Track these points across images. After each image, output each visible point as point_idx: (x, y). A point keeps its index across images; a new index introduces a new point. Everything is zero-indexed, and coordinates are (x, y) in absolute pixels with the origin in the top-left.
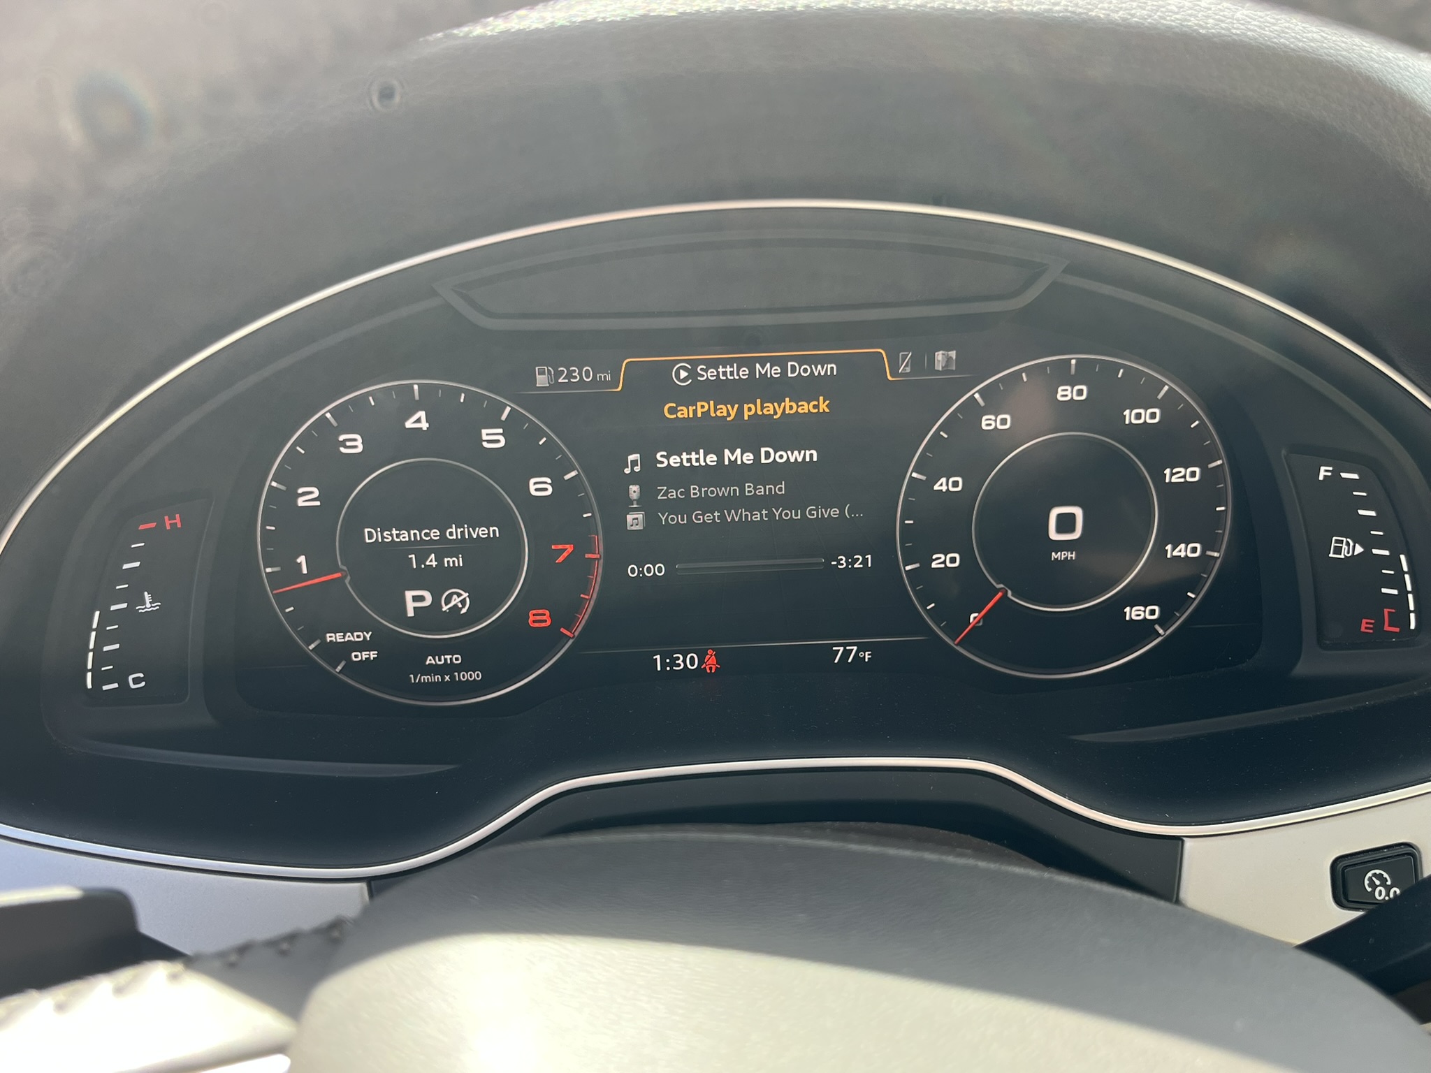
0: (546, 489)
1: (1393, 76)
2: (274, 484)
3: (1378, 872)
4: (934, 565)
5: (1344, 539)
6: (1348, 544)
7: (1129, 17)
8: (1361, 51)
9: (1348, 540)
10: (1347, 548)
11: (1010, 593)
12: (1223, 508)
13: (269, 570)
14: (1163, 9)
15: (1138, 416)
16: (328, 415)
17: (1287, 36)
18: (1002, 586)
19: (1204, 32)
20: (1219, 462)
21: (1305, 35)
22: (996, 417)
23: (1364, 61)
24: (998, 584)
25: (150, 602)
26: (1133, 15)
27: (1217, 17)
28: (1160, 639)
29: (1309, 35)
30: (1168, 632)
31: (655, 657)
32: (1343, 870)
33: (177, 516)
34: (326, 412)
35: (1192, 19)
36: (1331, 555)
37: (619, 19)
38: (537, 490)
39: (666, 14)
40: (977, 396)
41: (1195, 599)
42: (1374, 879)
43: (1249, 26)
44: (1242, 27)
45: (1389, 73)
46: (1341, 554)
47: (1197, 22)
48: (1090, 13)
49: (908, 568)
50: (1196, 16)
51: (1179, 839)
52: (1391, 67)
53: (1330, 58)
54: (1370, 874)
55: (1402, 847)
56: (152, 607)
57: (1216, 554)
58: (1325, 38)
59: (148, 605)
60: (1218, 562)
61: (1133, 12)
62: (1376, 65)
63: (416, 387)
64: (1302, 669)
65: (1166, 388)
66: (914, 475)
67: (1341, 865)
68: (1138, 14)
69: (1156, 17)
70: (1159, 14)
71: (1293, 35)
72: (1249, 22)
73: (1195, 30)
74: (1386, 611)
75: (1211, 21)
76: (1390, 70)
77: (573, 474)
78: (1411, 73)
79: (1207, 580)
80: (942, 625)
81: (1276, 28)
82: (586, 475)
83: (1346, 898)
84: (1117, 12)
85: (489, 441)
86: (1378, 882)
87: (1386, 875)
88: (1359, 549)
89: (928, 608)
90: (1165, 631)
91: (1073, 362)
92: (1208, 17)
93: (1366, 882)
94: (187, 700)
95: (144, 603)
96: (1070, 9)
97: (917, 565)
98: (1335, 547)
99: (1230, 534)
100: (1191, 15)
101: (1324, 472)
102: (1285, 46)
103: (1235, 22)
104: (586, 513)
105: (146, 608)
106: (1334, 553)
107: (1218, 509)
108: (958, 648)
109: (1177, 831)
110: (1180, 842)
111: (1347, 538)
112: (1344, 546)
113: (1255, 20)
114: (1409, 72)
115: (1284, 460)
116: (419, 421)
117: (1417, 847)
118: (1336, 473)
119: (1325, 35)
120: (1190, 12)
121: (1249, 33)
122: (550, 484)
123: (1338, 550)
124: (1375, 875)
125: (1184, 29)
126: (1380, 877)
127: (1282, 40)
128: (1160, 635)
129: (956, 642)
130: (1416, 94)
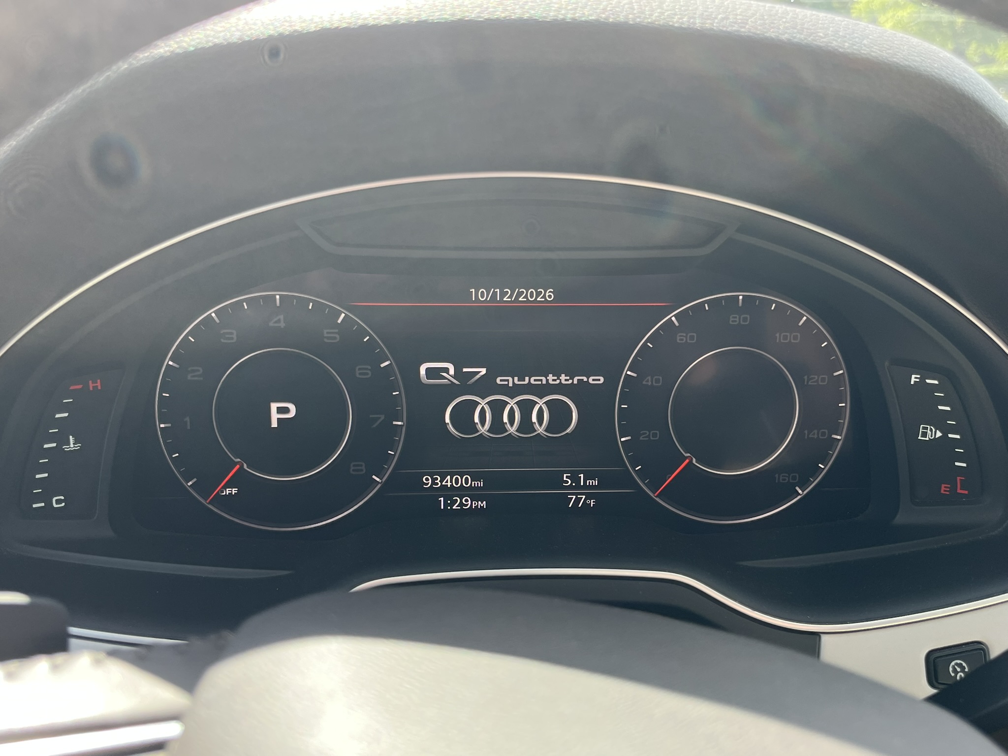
0: (367, 374)
1: (969, 88)
2: (171, 363)
3: (959, 661)
4: (641, 438)
5: (929, 427)
6: (931, 430)
7: (792, 38)
8: (948, 71)
9: (932, 427)
10: (930, 433)
11: (694, 460)
12: (844, 405)
13: (162, 426)
14: (814, 35)
15: (785, 337)
16: (213, 315)
17: (898, 57)
18: (689, 455)
19: (842, 51)
20: (841, 372)
21: (909, 57)
22: (687, 335)
23: (949, 77)
24: (686, 453)
25: (74, 444)
26: (795, 37)
27: (851, 42)
28: (799, 497)
29: (912, 57)
30: (805, 492)
31: (439, 499)
32: (934, 661)
33: (99, 381)
34: (212, 312)
35: (834, 42)
36: (919, 438)
37: (443, 21)
38: (360, 374)
39: (476, 19)
40: (673, 319)
41: (824, 469)
42: (956, 667)
43: (872, 49)
44: (867, 49)
45: (966, 86)
46: (926, 438)
47: (837, 44)
48: (765, 35)
49: (623, 439)
50: (836, 41)
51: (817, 635)
52: (967, 82)
53: (927, 74)
54: (953, 663)
55: (975, 644)
56: (74, 447)
57: (839, 437)
58: (923, 60)
59: (72, 446)
60: (841, 443)
61: (794, 35)
62: (958, 80)
63: (278, 297)
64: (900, 519)
65: (805, 318)
66: (629, 373)
67: (932, 657)
68: (798, 37)
69: (809, 39)
70: (812, 37)
71: (902, 56)
72: (872, 47)
73: (836, 49)
74: (958, 478)
75: (847, 44)
76: (967, 84)
77: (387, 363)
78: (980, 87)
79: (833, 455)
80: (646, 482)
81: (889, 51)
82: (397, 365)
83: (937, 681)
84: (784, 35)
85: (328, 338)
86: (959, 670)
87: (964, 664)
88: (939, 434)
89: (637, 469)
90: (803, 492)
91: (741, 297)
92: (845, 42)
93: (951, 669)
94: (95, 518)
95: (69, 444)
96: (752, 31)
97: (629, 438)
98: (922, 431)
99: (849, 423)
100: (834, 40)
101: (914, 379)
102: (897, 63)
103: (863, 46)
104: (395, 392)
105: (70, 447)
106: (921, 437)
107: (840, 405)
108: (658, 499)
109: (815, 628)
110: (818, 637)
111: (930, 426)
112: (929, 432)
113: (876, 46)
114: (979, 86)
115: (887, 370)
116: (279, 321)
117: (985, 643)
118: (922, 379)
119: (923, 59)
120: (833, 38)
121: (872, 54)
122: (369, 370)
123: (924, 434)
124: (957, 664)
125: (830, 48)
126: (960, 665)
127: (894, 59)
128: (799, 494)
129: (656, 495)
130: (984, 101)
